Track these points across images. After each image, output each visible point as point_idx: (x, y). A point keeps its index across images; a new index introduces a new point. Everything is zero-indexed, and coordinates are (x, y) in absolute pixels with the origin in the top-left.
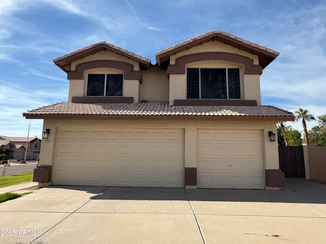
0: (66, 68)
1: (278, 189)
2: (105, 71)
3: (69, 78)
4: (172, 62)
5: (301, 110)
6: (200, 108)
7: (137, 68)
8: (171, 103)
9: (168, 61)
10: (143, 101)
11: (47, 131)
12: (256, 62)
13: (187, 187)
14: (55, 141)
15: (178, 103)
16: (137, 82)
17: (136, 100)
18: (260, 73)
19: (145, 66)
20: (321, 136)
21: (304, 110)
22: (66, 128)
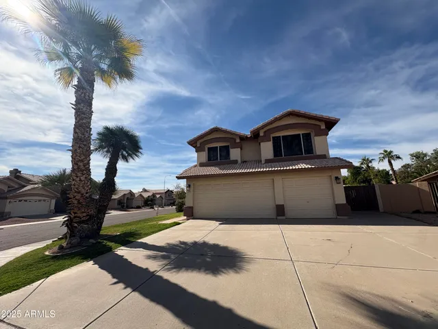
0: (194, 145)
1: (346, 217)
2: (218, 145)
3: (196, 151)
4: (262, 134)
5: (386, 151)
6: (283, 163)
7: (238, 140)
8: (263, 162)
9: (259, 134)
10: (244, 162)
11: (189, 186)
12: (323, 127)
13: (279, 218)
14: (194, 191)
15: (268, 161)
16: (239, 149)
17: (239, 161)
18: (327, 134)
19: (243, 139)
20: (413, 173)
21: (389, 151)
22: (199, 183)
